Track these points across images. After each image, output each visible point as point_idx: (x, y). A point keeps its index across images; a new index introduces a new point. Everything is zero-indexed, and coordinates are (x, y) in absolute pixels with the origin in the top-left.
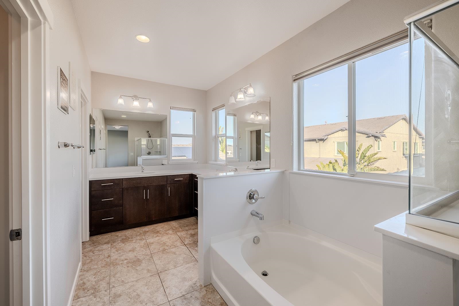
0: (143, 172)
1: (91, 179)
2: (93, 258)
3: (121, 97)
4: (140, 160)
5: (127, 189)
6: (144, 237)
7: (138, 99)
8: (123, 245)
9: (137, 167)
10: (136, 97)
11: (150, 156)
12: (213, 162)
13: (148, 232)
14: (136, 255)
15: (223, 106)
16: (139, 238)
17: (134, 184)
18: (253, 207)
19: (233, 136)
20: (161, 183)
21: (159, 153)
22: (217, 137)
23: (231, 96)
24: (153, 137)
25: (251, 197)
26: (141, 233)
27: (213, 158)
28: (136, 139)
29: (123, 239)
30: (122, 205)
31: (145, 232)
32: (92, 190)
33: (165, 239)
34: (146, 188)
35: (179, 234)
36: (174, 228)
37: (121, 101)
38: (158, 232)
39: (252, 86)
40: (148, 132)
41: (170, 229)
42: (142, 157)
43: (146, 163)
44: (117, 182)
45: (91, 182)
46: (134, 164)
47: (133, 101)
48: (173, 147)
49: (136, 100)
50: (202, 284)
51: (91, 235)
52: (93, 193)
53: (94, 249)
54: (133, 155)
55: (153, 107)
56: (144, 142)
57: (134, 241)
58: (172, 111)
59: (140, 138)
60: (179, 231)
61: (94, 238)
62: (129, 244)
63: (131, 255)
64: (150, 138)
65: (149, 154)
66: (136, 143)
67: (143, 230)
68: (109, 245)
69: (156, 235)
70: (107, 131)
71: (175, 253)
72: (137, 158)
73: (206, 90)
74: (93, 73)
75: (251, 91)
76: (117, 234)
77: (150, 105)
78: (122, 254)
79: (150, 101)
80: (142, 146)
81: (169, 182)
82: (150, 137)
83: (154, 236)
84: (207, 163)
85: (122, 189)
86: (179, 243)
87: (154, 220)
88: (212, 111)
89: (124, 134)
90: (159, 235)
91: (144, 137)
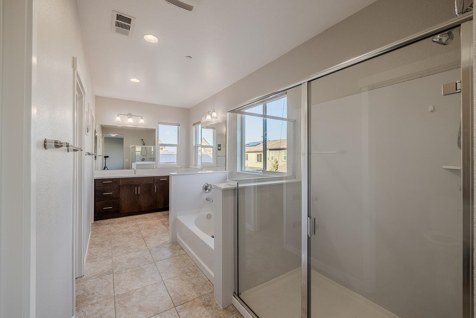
0: (135, 174)
1: (96, 178)
2: (98, 231)
3: (118, 116)
4: (134, 165)
5: (123, 186)
6: (135, 221)
7: (132, 117)
8: (120, 225)
9: (131, 170)
10: (130, 115)
11: (144, 162)
12: (193, 167)
13: (138, 218)
14: (128, 230)
15: (199, 123)
16: (131, 222)
17: (128, 183)
18: (207, 195)
19: (212, 145)
20: (150, 182)
21: (152, 159)
22: (196, 147)
23: (203, 116)
24: (147, 145)
25: (206, 188)
26: (133, 219)
27: (193, 164)
28: (131, 146)
29: (119, 222)
30: (118, 198)
31: (136, 219)
32: (96, 186)
33: (151, 222)
34: (137, 186)
35: (162, 219)
36: (159, 216)
37: (118, 119)
38: (146, 218)
39: (215, 111)
40: (142, 140)
41: (156, 217)
42: (136, 163)
43: (139, 167)
44: (115, 181)
45: (95, 180)
46: (129, 167)
47: (128, 118)
48: (161, 154)
49: (130, 117)
50: (171, 242)
51: (95, 220)
52: (97, 188)
53: (98, 227)
54: (128, 161)
55: (144, 123)
56: (138, 149)
57: (127, 223)
58: (160, 125)
59: (135, 146)
60: (162, 218)
61: (98, 222)
62: (124, 225)
63: (125, 230)
64: (144, 146)
65: (143, 160)
66: (131, 150)
67: (135, 217)
68: (109, 225)
69: (144, 220)
70: (104, 138)
71: (156, 229)
72: (132, 164)
73: (189, 108)
74: (96, 97)
75: (214, 114)
76: (115, 220)
77: (142, 121)
78: (118, 230)
79: (142, 118)
80: (136, 153)
81: (155, 182)
82: (144, 144)
83: (143, 220)
84: (189, 168)
85: (118, 186)
86: (160, 224)
87: (143, 210)
88: (193, 125)
89: (119, 141)
90: (147, 220)
91: (138, 145)
